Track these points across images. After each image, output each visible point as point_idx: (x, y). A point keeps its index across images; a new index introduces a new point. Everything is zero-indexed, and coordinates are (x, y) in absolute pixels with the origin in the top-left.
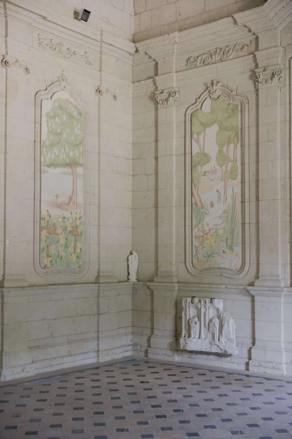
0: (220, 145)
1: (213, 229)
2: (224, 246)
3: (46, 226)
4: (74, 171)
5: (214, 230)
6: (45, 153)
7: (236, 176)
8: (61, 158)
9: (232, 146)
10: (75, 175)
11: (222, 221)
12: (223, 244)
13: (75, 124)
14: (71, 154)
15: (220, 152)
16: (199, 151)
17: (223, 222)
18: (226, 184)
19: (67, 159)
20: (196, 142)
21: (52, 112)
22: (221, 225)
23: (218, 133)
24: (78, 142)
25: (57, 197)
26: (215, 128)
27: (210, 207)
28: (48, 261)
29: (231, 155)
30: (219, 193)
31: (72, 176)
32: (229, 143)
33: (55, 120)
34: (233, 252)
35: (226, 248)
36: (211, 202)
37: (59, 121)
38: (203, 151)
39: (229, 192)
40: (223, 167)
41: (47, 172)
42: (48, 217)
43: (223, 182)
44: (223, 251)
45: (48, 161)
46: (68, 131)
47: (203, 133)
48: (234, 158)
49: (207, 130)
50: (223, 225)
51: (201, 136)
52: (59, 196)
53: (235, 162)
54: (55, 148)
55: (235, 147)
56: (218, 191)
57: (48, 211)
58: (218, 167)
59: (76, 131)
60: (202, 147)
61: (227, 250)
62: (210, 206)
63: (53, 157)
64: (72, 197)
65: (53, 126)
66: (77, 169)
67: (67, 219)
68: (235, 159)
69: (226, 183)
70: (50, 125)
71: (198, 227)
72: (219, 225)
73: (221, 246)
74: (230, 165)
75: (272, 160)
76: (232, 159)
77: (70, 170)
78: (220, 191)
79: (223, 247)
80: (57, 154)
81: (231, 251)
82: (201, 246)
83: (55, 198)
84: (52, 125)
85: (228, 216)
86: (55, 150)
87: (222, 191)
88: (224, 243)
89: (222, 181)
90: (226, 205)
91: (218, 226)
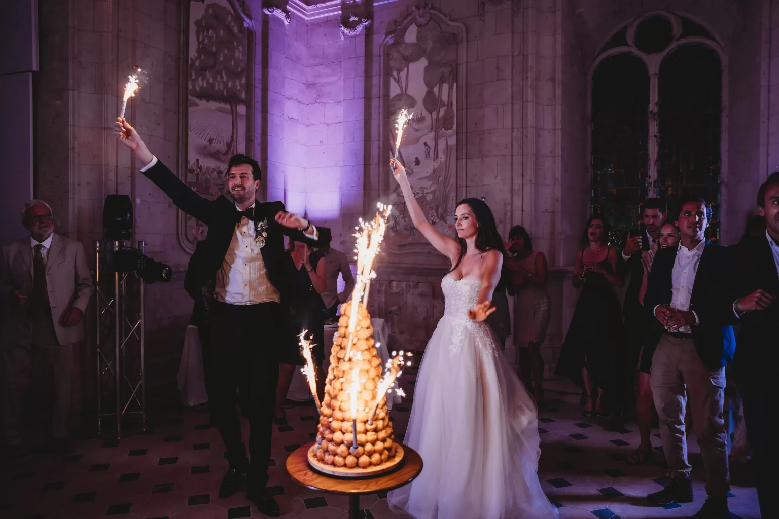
0: (429, 84)
1: (418, 193)
2: (434, 215)
3: (195, 181)
4: (234, 109)
5: (420, 195)
6: (194, 77)
7: (452, 124)
8: (216, 88)
9: (446, 86)
10: (235, 114)
11: (431, 182)
12: (433, 213)
13: (235, 44)
14: (230, 85)
15: (430, 94)
16: (399, 92)
17: (432, 184)
18: (438, 136)
19: (225, 91)
20: (395, 80)
21: (204, 21)
22: (430, 188)
23: (427, 69)
24: (240, 69)
25: (210, 141)
26: (423, 63)
27: (415, 165)
28: (198, 231)
29: (445, 98)
30: (427, 147)
31: (231, 116)
32: (441, 82)
33: (208, 33)
34: (446, 223)
35: (436, 218)
36: (417, 158)
37: (214, 35)
38: (406, 92)
39: (442, 146)
40: (433, 113)
41: (196, 105)
42: (199, 170)
43: (433, 133)
44: (432, 221)
45: (198, 89)
46: (226, 51)
47: (406, 69)
48: (448, 102)
49: (411, 65)
50: (433, 188)
51: (403, 74)
52: (214, 141)
53: (450, 106)
54: (208, 72)
55: (451, 88)
56: (425, 144)
57: (197, 160)
58: (425, 113)
59: (237, 54)
60: (404, 88)
61: (437, 221)
62: (415, 163)
63: (205, 85)
64: (231, 143)
65: (206, 41)
66: (238, 107)
67: (224, 175)
68: (450, 103)
69: (436, 134)
70: (201, 39)
71: (397, 191)
72: (427, 189)
73: (430, 216)
74: (442, 112)
75: (502, 105)
76: (446, 103)
77: (228, 107)
78: (428, 144)
79: (432, 216)
80: (211, 81)
81: (442, 222)
82: (402, 216)
83: (209, 143)
84: (203, 40)
85: (439, 177)
86: (209, 75)
87: (431, 144)
88: (433, 211)
89: (431, 131)
90: (437, 162)
91: (425, 190)
